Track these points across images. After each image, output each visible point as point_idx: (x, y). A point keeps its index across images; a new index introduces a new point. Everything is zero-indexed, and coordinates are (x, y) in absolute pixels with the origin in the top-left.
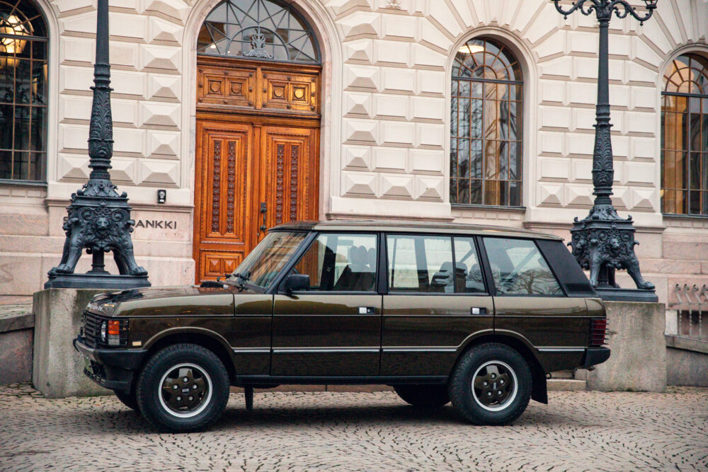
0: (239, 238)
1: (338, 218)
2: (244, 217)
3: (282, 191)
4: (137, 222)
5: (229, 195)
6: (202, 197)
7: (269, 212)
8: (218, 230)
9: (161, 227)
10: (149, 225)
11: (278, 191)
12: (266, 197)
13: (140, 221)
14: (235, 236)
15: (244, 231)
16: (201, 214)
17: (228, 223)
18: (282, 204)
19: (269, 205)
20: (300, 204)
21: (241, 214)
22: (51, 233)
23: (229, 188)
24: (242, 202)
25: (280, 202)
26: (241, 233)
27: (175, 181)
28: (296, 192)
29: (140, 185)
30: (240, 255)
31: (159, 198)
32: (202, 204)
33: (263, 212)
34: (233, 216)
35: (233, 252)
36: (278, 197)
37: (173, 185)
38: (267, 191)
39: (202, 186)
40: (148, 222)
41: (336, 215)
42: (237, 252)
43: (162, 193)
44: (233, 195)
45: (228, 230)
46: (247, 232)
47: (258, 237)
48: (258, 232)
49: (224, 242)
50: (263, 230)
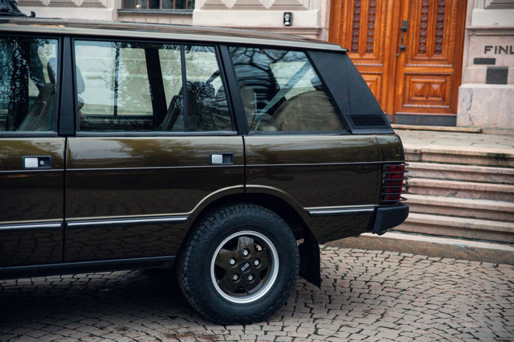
0: (378, 59)
1: (478, 34)
2: (384, 37)
3: (428, 7)
5: (369, 14)
6: (342, 17)
7: (411, 30)
8: (356, 51)
11: (423, 7)
12: (409, 14)
14: (374, 57)
15: (384, 52)
16: (341, 36)
17: (368, 43)
18: (426, 22)
19: (412, 24)
20: (447, 21)
21: (382, 34)
23: (370, 7)
24: (383, 21)
25: (424, 19)
26: (381, 54)
27: (301, 3)
28: (444, 6)
29: (271, 9)
30: (379, 77)
31: (285, 21)
32: (342, 25)
33: (405, 30)
34: (372, 36)
35: (371, 74)
36: (422, 14)
37: (300, 7)
38: (410, 8)
39: (343, 7)
41: (474, 30)
42: (375, 74)
43: (287, 15)
44: (374, 15)
45: (367, 51)
46: (387, 53)
47: (397, 57)
48: (397, 52)
49: (362, 64)
50: (403, 49)
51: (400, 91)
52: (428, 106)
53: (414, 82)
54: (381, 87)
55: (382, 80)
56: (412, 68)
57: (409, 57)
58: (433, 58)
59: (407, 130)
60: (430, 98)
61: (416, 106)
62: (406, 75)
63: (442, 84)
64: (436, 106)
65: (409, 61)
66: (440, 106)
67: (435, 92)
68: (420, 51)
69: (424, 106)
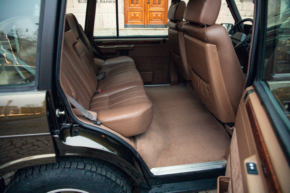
0: (140, 6)
4: (103, 1)
8: (133, 3)
9: (112, 3)
10: (107, 2)
13: (104, 1)
14: (139, 5)
15: (142, 3)
22: (74, 6)
26: (141, 4)
30: (141, 12)
35: (139, 11)
40: (107, 1)
42: (140, 11)
45: (137, 3)
47: (147, 6)
48: (147, 4)
49: (135, 8)
50: (149, 3)
51: (148, 17)
52: (157, 22)
53: (152, 14)
54: (142, 16)
55: (142, 13)
56: (152, 9)
57: (151, 5)
58: (158, 6)
59: (158, 30)
60: (158, 19)
61: (153, 22)
62: (150, 11)
63: (161, 14)
64: (160, 22)
65: (151, 7)
66: (161, 22)
67: (159, 17)
68: (154, 4)
69: (156, 22)
